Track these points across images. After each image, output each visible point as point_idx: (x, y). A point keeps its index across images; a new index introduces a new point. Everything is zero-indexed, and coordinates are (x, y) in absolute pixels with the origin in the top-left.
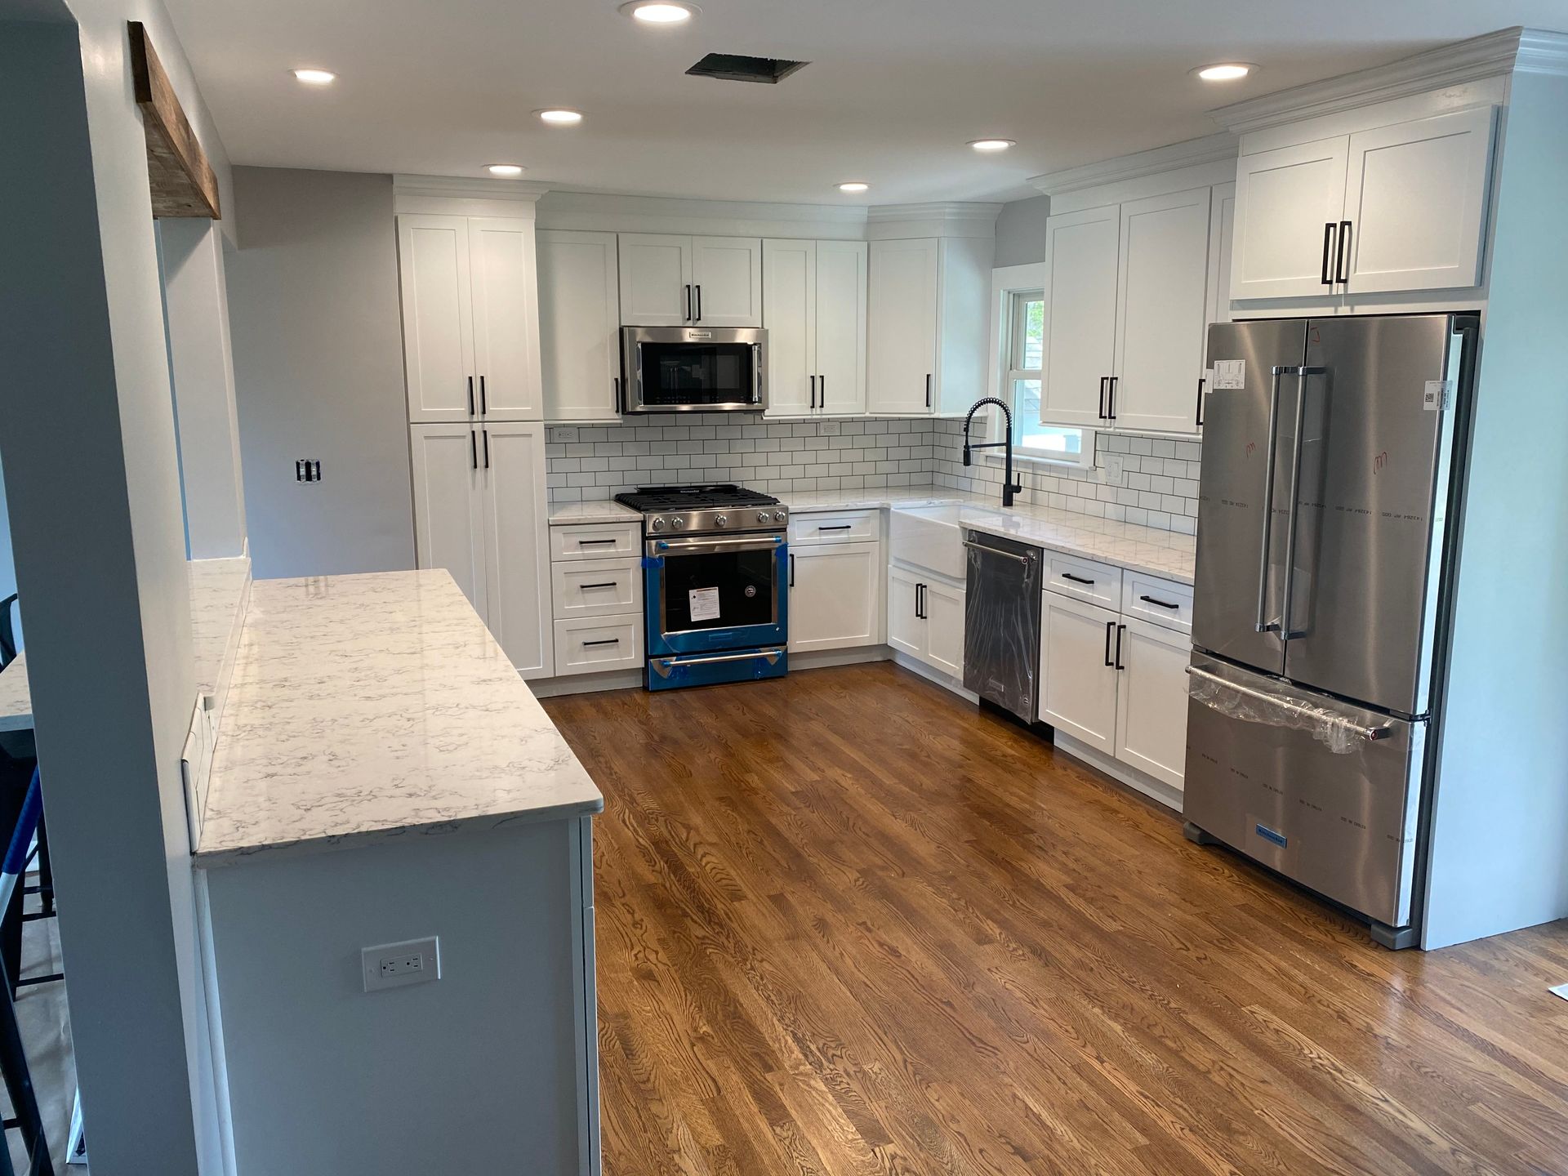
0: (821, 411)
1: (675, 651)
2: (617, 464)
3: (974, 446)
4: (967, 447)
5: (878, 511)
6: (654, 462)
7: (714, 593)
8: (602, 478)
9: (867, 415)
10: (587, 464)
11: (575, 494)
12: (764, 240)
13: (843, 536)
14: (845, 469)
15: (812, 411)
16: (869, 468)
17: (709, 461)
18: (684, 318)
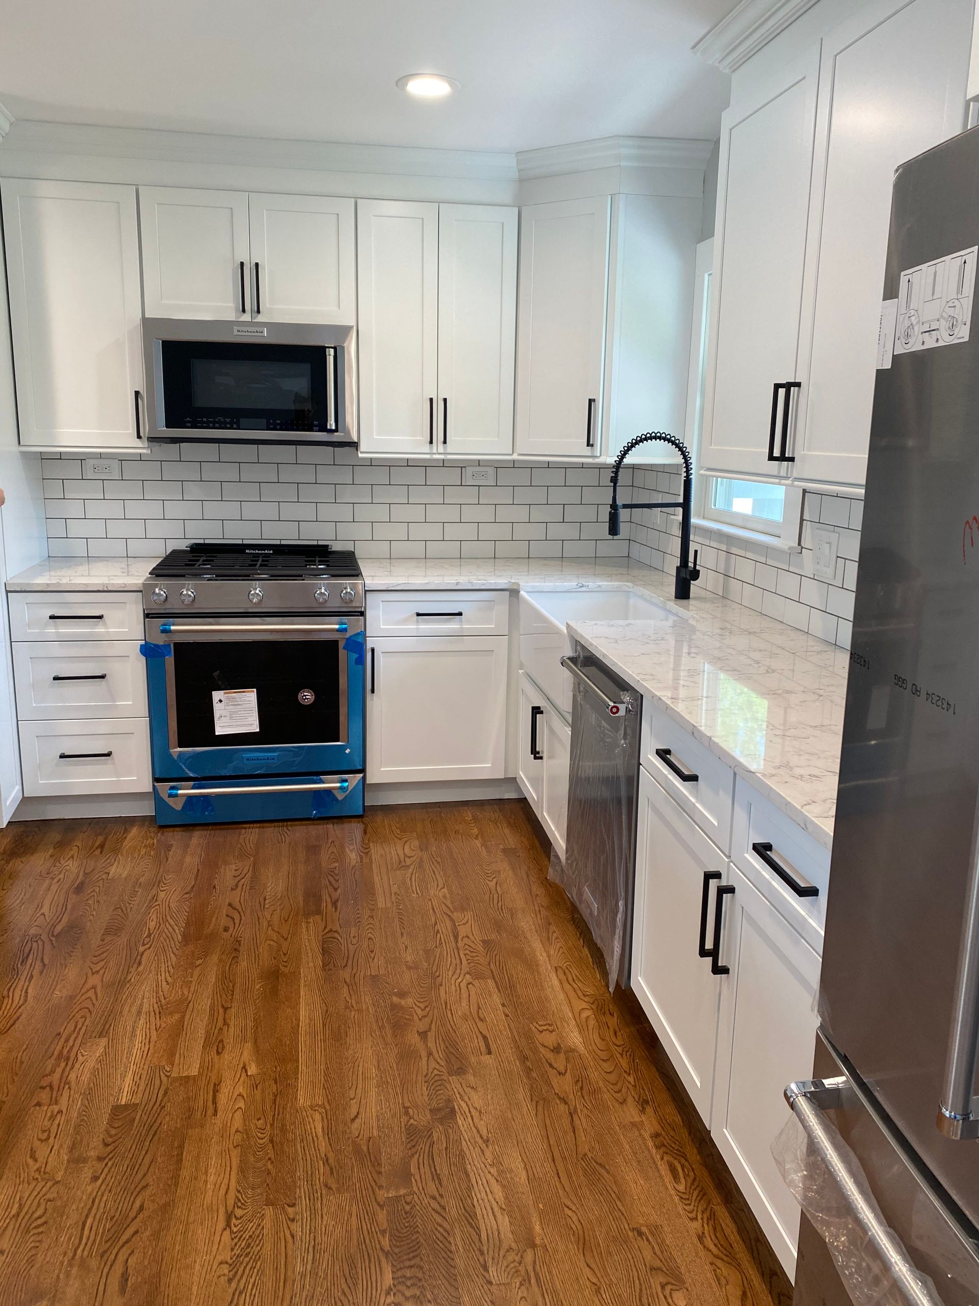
0: (445, 448)
1: (191, 775)
2: (176, 509)
3: (625, 506)
4: (614, 506)
5: (508, 593)
6: (230, 510)
7: (249, 698)
8: (155, 529)
9: (515, 457)
10: (136, 509)
11: (118, 548)
12: (359, 200)
13: (452, 625)
14: (503, 532)
15: (431, 448)
16: (536, 532)
17: (306, 511)
18: (237, 310)
